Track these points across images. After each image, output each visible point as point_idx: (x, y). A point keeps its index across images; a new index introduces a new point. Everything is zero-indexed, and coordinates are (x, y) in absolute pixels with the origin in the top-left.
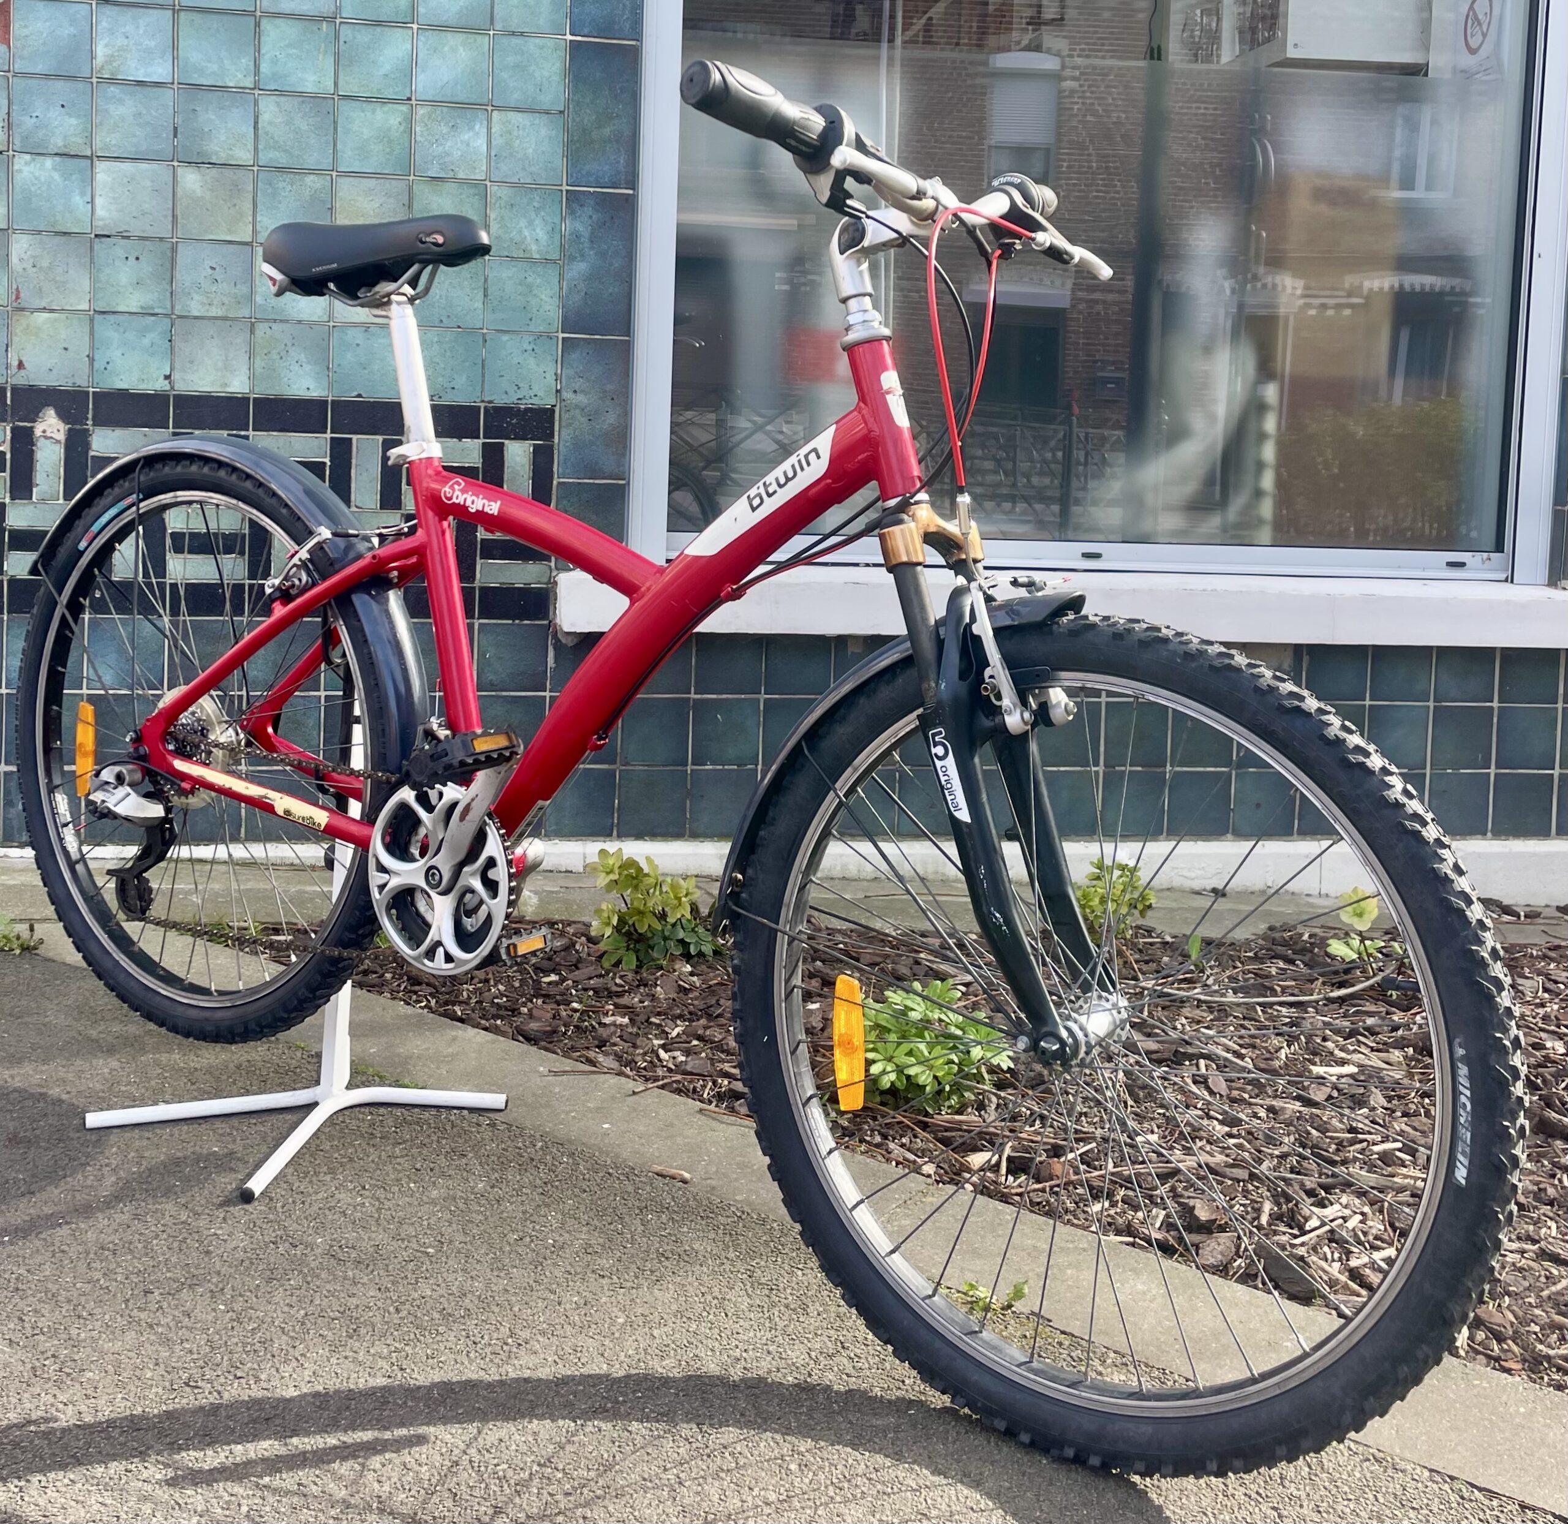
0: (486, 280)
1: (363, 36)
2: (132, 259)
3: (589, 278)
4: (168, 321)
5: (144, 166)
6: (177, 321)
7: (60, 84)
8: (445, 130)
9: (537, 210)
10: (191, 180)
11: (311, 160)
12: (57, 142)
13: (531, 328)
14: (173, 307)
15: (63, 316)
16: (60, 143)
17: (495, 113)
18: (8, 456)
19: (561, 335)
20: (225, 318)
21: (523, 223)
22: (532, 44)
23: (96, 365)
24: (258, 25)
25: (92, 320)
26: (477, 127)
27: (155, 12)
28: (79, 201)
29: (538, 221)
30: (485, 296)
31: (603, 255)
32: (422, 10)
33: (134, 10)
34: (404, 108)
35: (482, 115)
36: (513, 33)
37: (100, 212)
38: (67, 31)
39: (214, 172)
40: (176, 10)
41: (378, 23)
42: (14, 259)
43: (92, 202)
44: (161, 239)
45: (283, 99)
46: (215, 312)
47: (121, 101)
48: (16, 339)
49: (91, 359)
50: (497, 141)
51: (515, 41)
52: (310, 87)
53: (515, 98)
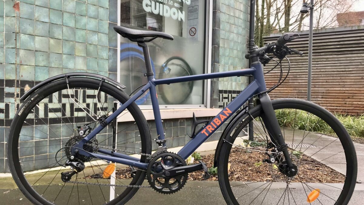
0: (98, 62)
1: (79, 17)
2: (42, 56)
3: (112, 63)
4: (48, 68)
5: (44, 38)
6: (50, 68)
7: (29, 21)
8: (91, 35)
9: (105, 50)
10: (52, 41)
11: (72, 39)
12: (28, 32)
13: (104, 71)
14: (49, 65)
15: (30, 66)
16: (29, 32)
17: (99, 34)
18: (20, 94)
19: (108, 72)
20: (58, 68)
21: (103, 53)
22: (104, 22)
23: (36, 76)
24: (63, 13)
25: (35, 67)
26: (96, 35)
27: (46, 9)
28: (32, 44)
29: (105, 53)
30: (98, 65)
31: (114, 59)
32: (88, 14)
33: (42, 8)
34: (85, 31)
35: (97, 34)
36: (101, 20)
37: (36, 46)
38: (30, 10)
39: (56, 40)
40: (50, 9)
41: (81, 15)
42: (21, 55)
43: (35, 44)
44: (47, 52)
45: (67, 28)
46: (56, 66)
47: (40, 25)
48: (21, 71)
49: (35, 75)
50: (99, 38)
51: (101, 21)
52: (71, 26)
53: (101, 31)
